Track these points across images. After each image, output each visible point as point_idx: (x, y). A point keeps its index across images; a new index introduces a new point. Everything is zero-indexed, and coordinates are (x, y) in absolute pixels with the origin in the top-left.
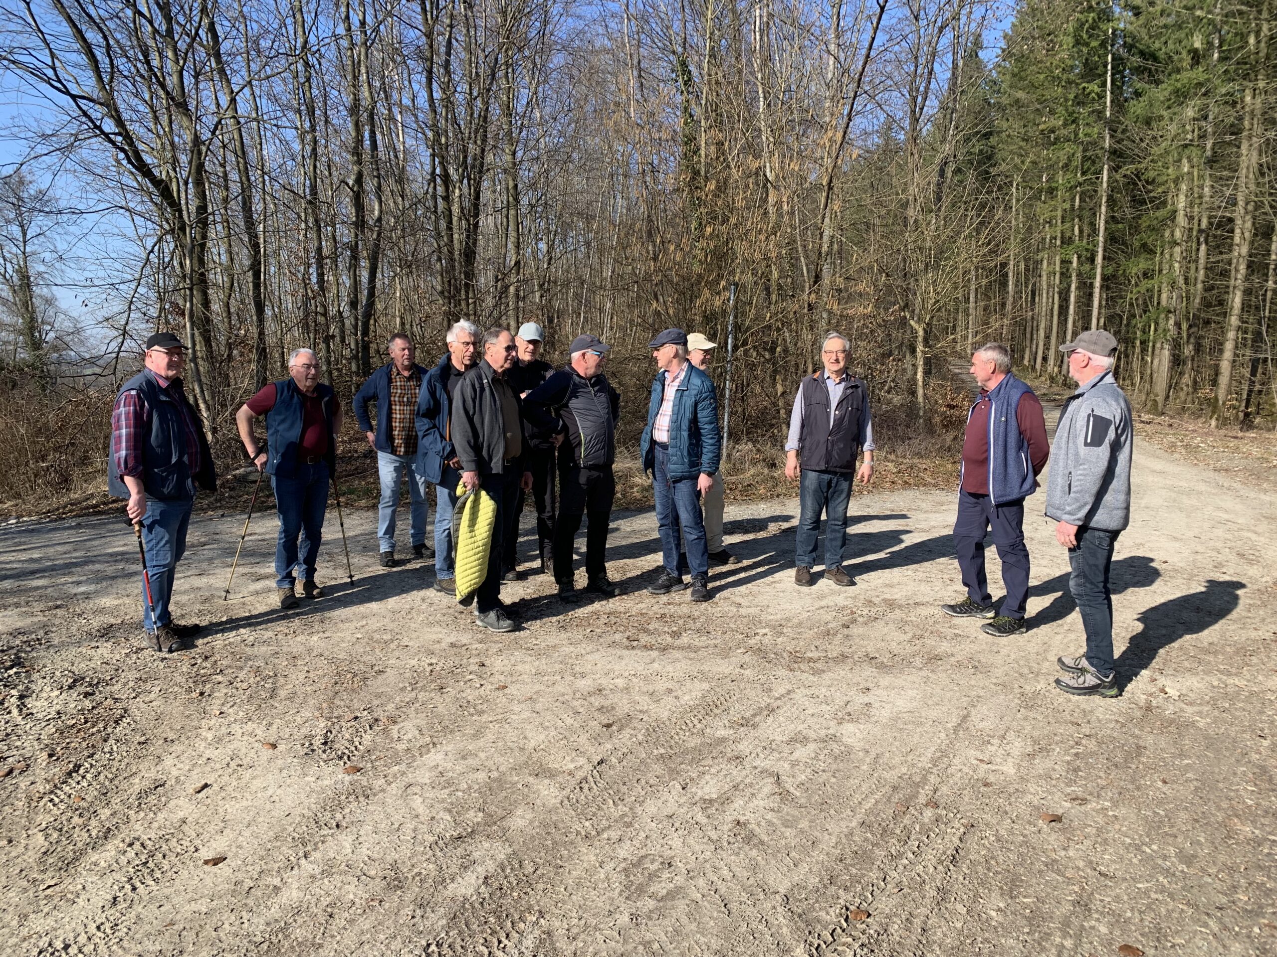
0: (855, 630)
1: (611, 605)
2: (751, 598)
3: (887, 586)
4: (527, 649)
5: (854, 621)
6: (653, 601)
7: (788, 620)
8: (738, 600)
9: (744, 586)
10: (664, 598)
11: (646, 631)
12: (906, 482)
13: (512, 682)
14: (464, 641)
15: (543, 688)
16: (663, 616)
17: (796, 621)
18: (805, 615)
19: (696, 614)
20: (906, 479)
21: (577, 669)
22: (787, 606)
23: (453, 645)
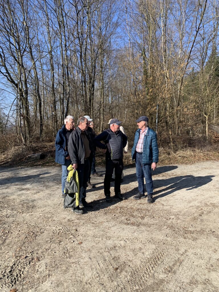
0: (204, 217)
1: (122, 204)
2: (167, 202)
3: (210, 197)
4: (93, 223)
5: (203, 213)
6: (135, 202)
7: (180, 212)
8: (163, 203)
9: (164, 197)
10: (139, 201)
11: (133, 216)
12: (207, 159)
13: (85, 240)
14: (73, 219)
15: (94, 244)
16: (138, 209)
17: (183, 212)
18: (186, 210)
19: (149, 208)
20: (207, 158)
21: (108, 234)
22: (179, 206)
23: (69, 220)
